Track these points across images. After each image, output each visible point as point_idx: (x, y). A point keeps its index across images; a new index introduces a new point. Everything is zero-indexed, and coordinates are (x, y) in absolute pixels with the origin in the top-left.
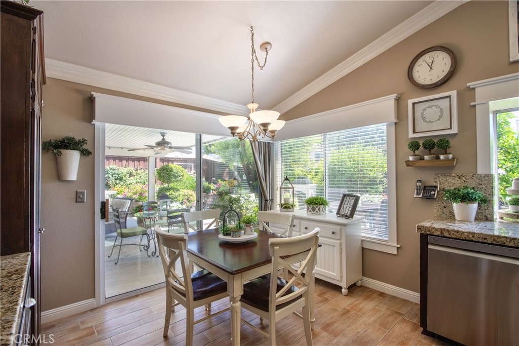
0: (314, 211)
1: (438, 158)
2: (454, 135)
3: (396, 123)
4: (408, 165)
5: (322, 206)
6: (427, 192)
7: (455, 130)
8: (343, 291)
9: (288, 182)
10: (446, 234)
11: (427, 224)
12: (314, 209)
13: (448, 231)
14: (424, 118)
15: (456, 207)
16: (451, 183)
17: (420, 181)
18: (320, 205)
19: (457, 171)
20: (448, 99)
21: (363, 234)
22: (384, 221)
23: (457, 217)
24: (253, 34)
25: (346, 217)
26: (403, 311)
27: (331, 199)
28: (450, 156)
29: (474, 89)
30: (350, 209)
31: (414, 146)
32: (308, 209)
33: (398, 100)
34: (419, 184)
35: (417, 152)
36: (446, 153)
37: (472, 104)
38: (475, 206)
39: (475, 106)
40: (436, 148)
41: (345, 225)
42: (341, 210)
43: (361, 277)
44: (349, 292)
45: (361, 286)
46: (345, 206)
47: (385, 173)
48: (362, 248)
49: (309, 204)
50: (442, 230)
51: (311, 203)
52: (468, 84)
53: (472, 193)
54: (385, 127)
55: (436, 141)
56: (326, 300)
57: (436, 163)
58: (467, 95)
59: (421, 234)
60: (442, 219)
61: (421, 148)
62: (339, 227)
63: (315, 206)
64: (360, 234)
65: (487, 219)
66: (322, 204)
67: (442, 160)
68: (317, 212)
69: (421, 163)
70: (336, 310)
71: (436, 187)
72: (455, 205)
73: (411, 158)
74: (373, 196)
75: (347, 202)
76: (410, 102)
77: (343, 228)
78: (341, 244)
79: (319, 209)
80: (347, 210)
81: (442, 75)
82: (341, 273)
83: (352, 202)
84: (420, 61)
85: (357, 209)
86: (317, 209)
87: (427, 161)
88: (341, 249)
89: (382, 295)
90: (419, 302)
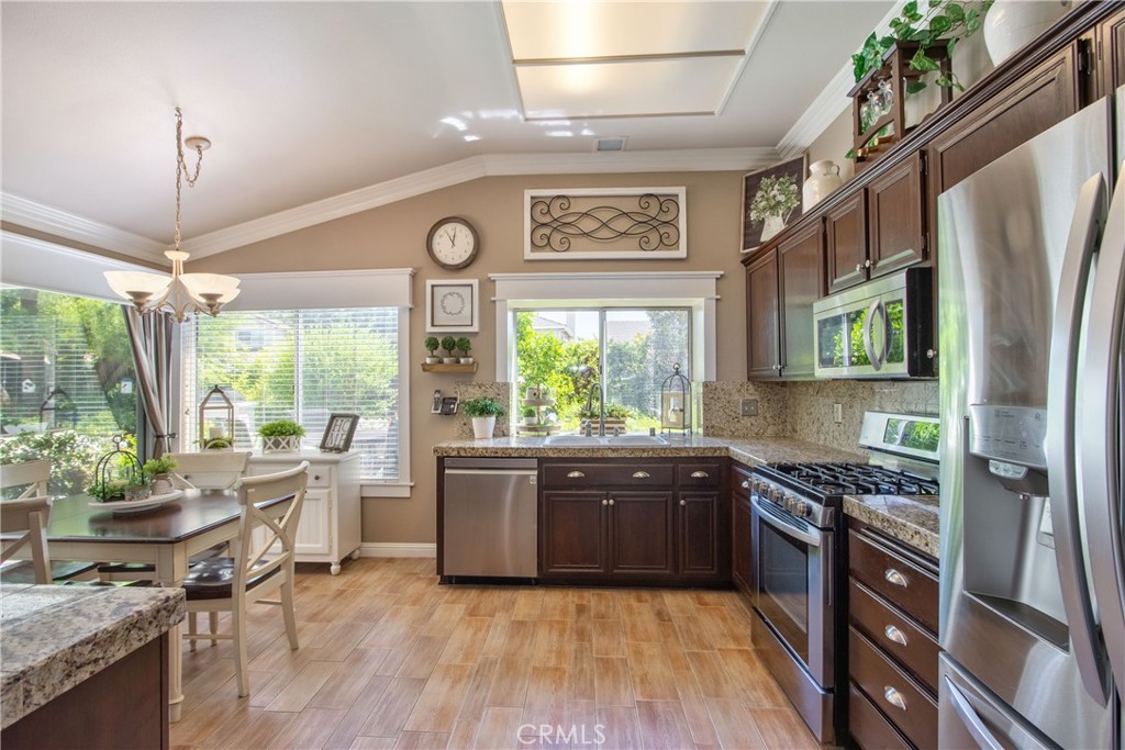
0: (277, 447)
1: (458, 362)
2: (475, 334)
3: (410, 309)
4: (424, 370)
5: (294, 437)
6: (446, 407)
7: (475, 328)
8: (334, 568)
9: (219, 395)
10: (463, 454)
11: (444, 445)
12: (277, 444)
13: (465, 449)
14: (444, 308)
15: (476, 421)
16: (471, 394)
17: (438, 391)
18: (291, 434)
19: (478, 379)
20: (470, 288)
21: (362, 477)
22: (394, 452)
23: (476, 436)
24: (180, 123)
25: (338, 450)
26: (418, 569)
27: (307, 425)
28: (471, 360)
29: (494, 281)
30: (344, 437)
31: (432, 344)
32: (265, 444)
33: (414, 276)
34: (437, 395)
35: (435, 353)
36: (466, 356)
37: (493, 299)
38: (492, 419)
39: (494, 302)
40: (456, 349)
41: (336, 462)
42: (328, 441)
43: (359, 543)
44: (342, 569)
45: (359, 558)
46: (335, 434)
47: (392, 381)
48: (362, 498)
49: (267, 435)
50: (459, 449)
51: (272, 433)
52: (490, 275)
53: (490, 405)
54: (397, 312)
55: (456, 339)
56: (306, 588)
57: (456, 368)
58: (487, 286)
59: (438, 457)
60: (461, 439)
61: (440, 347)
62: (327, 467)
63: (280, 439)
64: (358, 477)
65: (504, 435)
66: (294, 433)
67: (463, 365)
68: (284, 447)
69: (440, 368)
70: (324, 596)
71: (456, 399)
72: (474, 419)
73: (428, 361)
74: (372, 420)
75: (337, 428)
76: (429, 283)
77: (334, 467)
78: (330, 494)
79: (288, 443)
80: (338, 439)
81: (465, 256)
82: (330, 540)
83: (347, 426)
84: (441, 231)
85: (354, 439)
86: (284, 443)
87: (448, 365)
88: (330, 502)
89: (391, 560)
90: (435, 556)
